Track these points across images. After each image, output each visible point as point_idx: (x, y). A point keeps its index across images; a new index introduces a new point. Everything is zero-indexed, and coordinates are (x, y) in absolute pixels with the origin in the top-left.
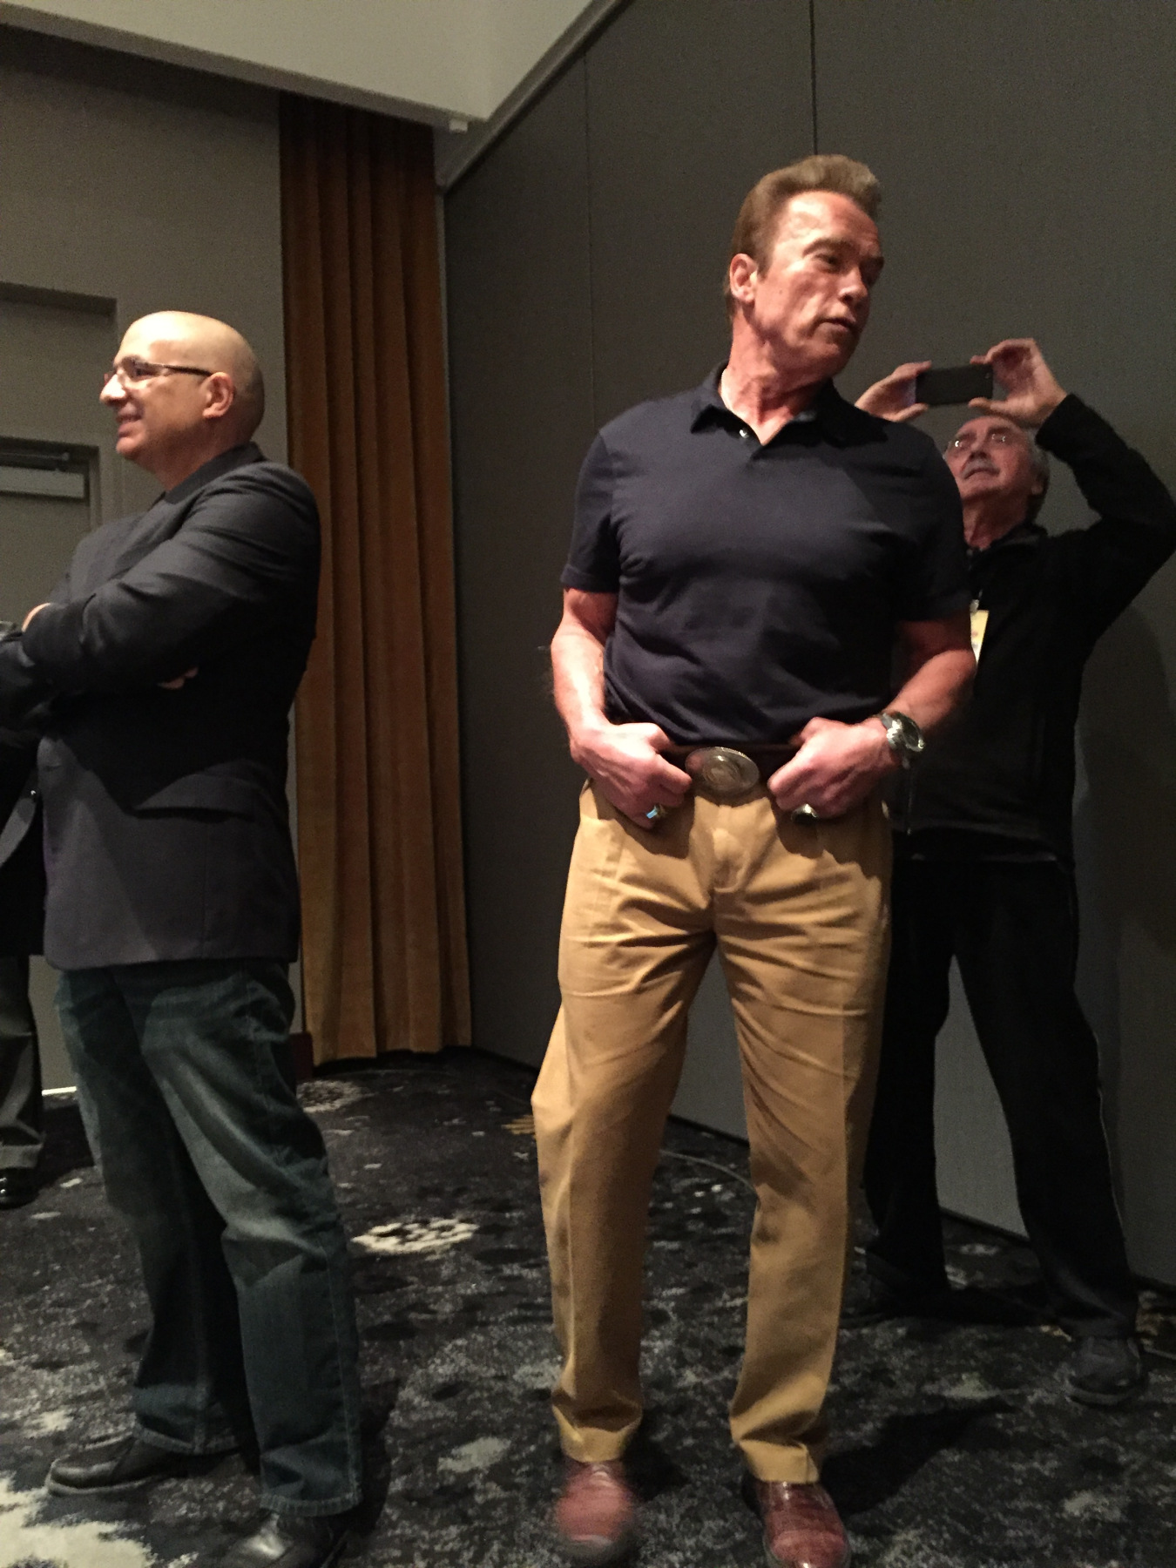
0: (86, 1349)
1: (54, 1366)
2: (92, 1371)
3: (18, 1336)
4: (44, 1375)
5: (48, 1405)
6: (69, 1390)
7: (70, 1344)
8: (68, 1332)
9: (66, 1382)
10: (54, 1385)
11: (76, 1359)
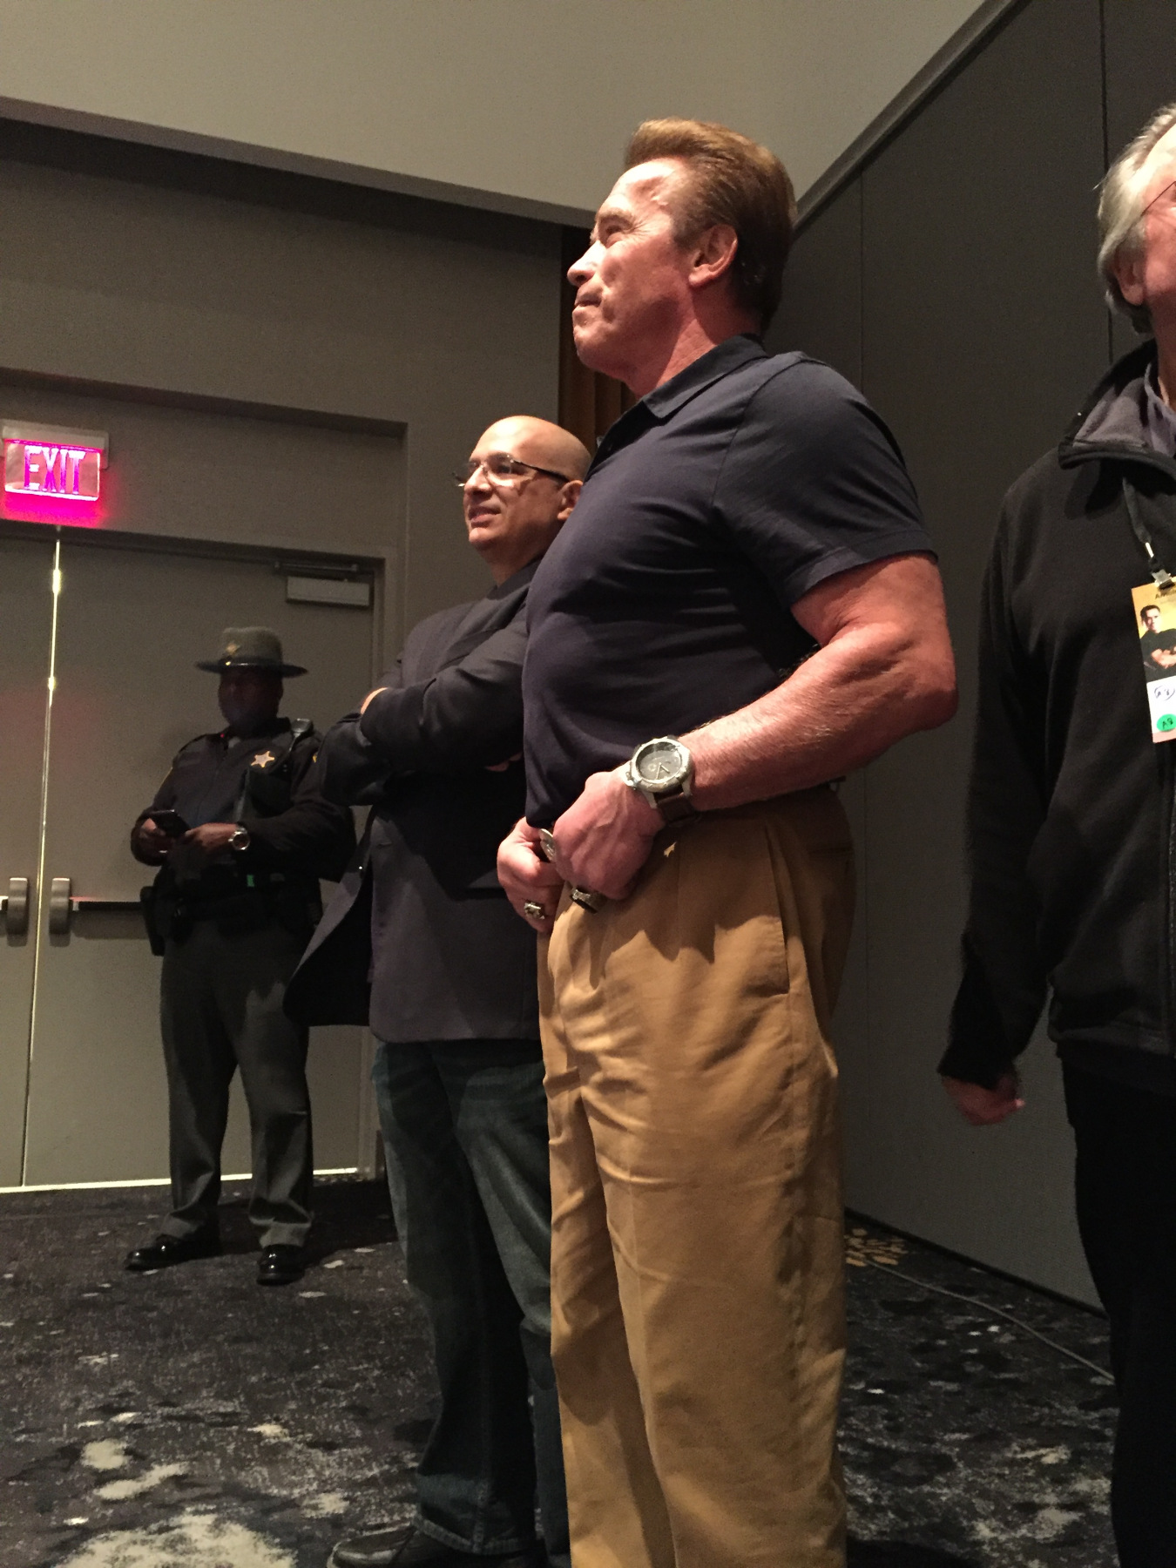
0: (358, 1433)
1: (329, 1447)
2: (365, 1456)
3: (293, 1412)
4: (319, 1455)
5: (325, 1486)
6: (343, 1472)
7: (342, 1427)
8: (340, 1414)
9: (340, 1465)
10: (329, 1466)
11: (349, 1442)
